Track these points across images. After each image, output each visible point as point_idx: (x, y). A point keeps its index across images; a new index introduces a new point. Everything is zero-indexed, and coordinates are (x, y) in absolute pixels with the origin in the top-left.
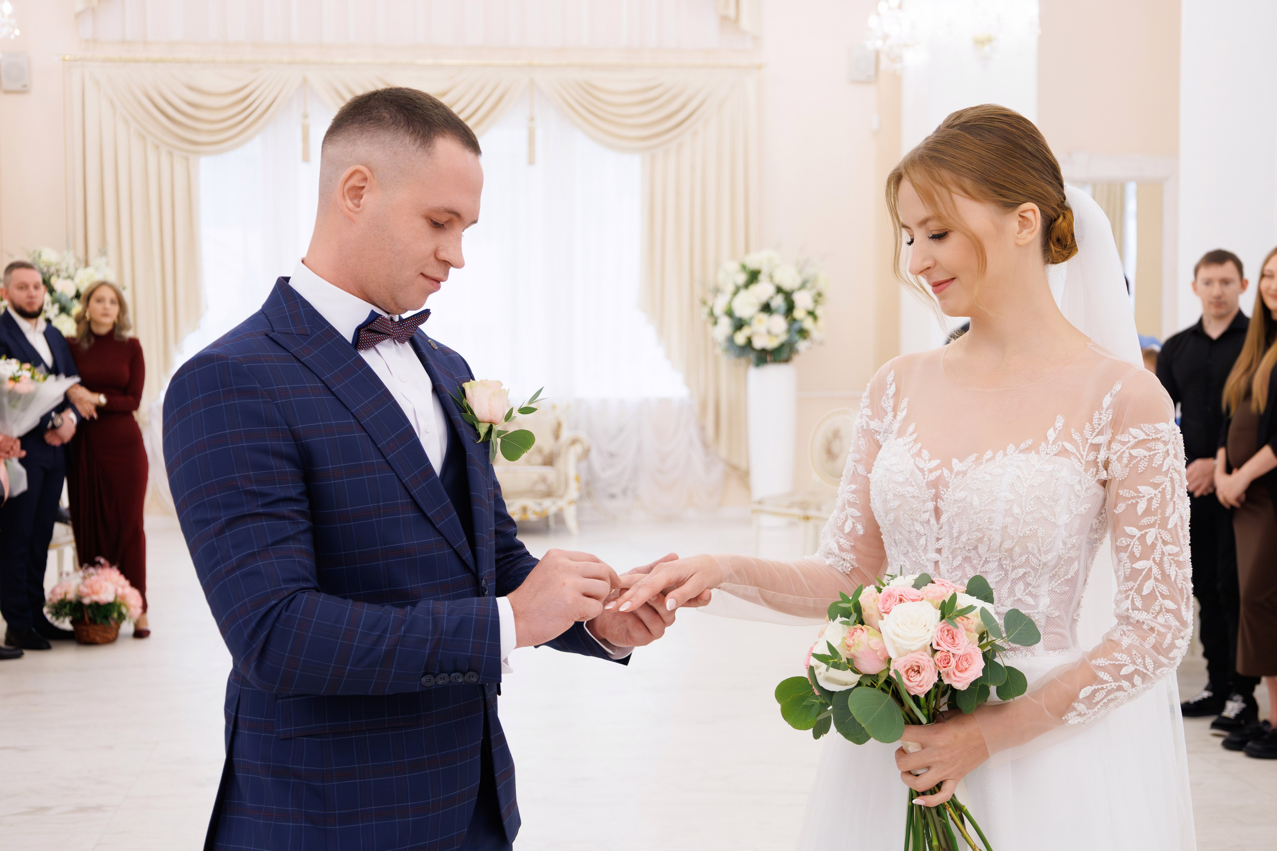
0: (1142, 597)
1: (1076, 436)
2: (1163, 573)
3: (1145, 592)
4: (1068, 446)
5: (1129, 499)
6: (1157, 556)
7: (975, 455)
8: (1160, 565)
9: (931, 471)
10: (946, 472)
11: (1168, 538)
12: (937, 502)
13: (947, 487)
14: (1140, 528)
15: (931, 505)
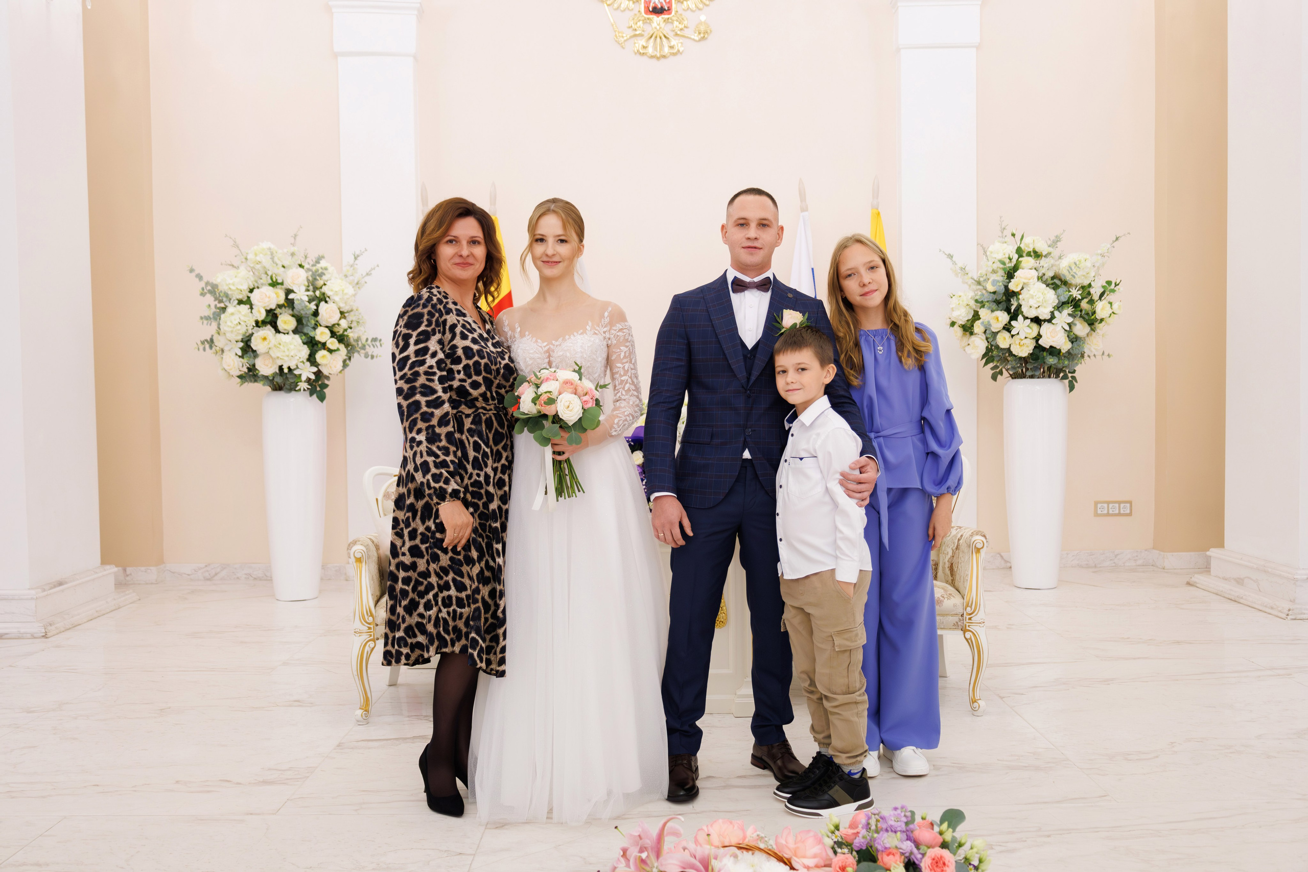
0: (625, 391)
1: (597, 328)
2: (632, 381)
3: (626, 389)
4: (596, 332)
5: (617, 352)
6: (629, 374)
7: (561, 338)
8: (631, 378)
9: (545, 347)
10: (552, 346)
11: (632, 367)
12: (549, 358)
13: (554, 352)
14: (623, 364)
15: (547, 360)
